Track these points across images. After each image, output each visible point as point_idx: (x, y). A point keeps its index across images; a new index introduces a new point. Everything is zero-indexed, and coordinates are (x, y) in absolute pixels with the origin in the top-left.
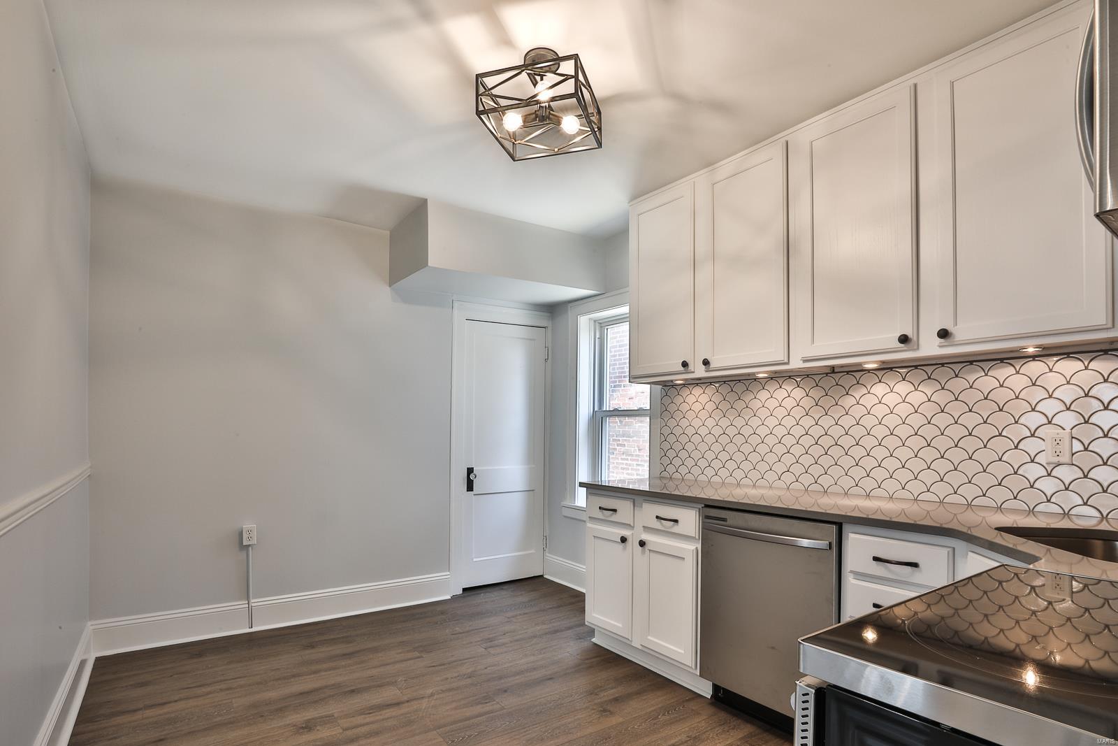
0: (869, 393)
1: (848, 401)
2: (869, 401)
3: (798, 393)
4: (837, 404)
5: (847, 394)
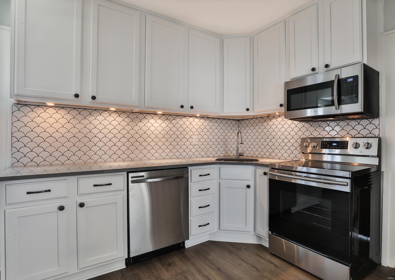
0: (149, 122)
1: (141, 124)
3: (119, 119)
4: (137, 125)
5: (141, 121)
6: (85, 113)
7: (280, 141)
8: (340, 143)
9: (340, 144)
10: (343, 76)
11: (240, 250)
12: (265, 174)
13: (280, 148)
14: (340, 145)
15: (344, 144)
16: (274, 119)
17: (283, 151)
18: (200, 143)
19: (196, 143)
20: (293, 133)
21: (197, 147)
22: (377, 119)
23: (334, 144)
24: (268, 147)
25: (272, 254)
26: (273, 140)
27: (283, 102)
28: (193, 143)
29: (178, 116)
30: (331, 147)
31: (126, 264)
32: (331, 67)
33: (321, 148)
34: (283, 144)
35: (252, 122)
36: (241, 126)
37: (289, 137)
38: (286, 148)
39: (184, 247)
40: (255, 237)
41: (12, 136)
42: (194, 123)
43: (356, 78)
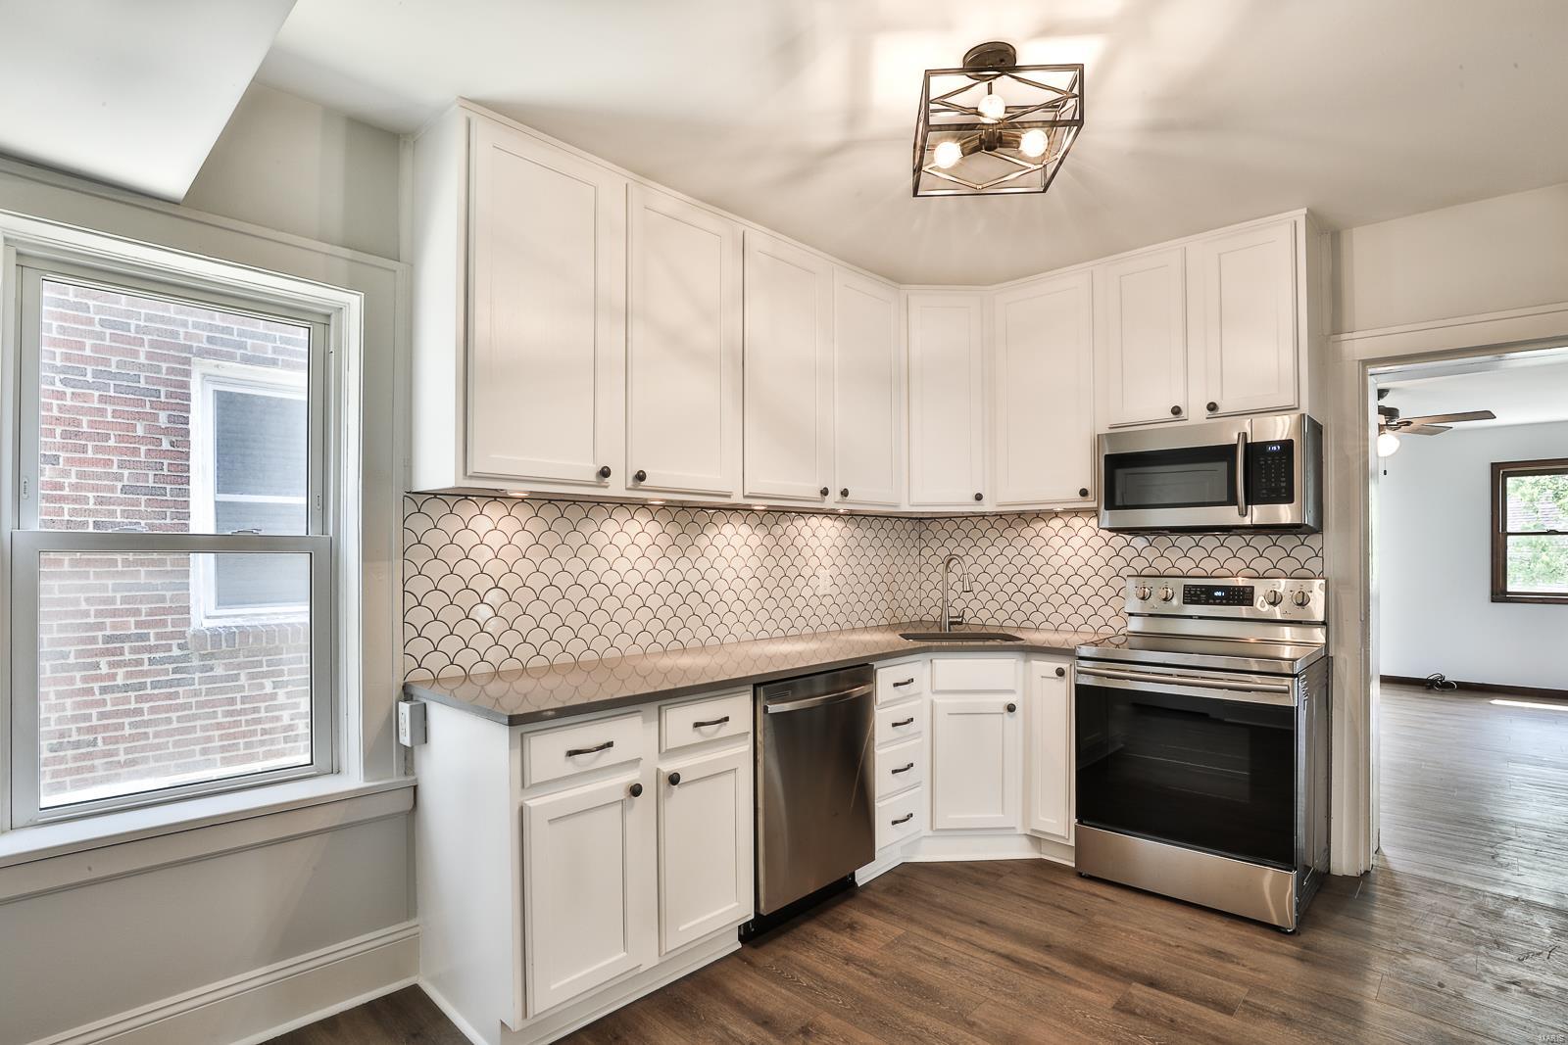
0: (720, 533)
1: (703, 541)
2: (719, 542)
3: (653, 528)
4: (693, 544)
5: (702, 533)
6: (574, 513)
7: (1057, 581)
8: (1234, 591)
9: (1234, 593)
10: (1256, 438)
11: (1001, 876)
12: (1060, 673)
13: (1057, 600)
14: (1234, 595)
15: (1244, 592)
16: (1038, 522)
17: (1066, 610)
18: (835, 591)
19: (827, 592)
20: (1097, 562)
21: (828, 601)
22: (1317, 535)
23: (1217, 594)
24: (1019, 598)
25: (1083, 877)
26: (1038, 580)
27: (1088, 485)
28: (820, 592)
29: (784, 512)
30: (1211, 601)
31: (741, 938)
32: (1220, 411)
33: (1184, 603)
34: (1066, 591)
35: (966, 525)
36: (927, 535)
37: (1086, 572)
38: (1076, 601)
39: (853, 883)
40: (1025, 841)
41: (404, 591)
42: (821, 533)
43: (1287, 446)
